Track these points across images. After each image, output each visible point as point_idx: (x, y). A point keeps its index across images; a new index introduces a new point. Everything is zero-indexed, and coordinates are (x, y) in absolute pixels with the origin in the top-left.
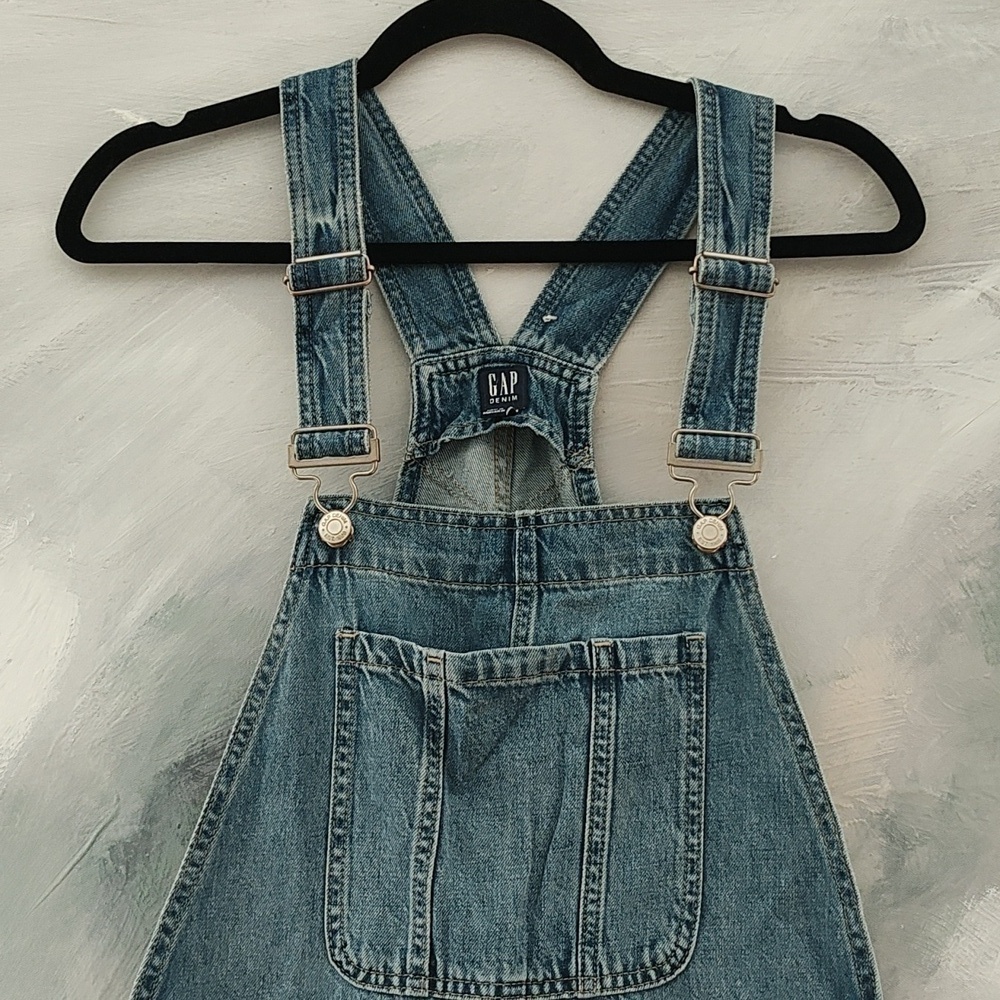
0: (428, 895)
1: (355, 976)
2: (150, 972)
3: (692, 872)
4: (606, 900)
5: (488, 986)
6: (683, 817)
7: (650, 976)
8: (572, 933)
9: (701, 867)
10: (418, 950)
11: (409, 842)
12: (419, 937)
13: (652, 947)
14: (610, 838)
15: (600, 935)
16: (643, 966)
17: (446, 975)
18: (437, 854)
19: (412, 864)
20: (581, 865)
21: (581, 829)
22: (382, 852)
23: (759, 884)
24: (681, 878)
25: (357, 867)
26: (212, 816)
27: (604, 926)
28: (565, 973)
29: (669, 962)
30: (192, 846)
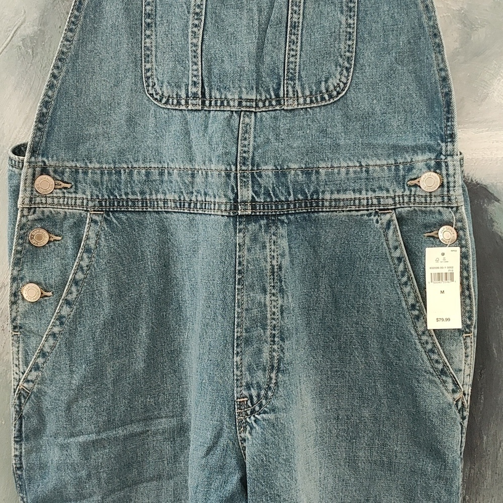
0: (199, 51)
1: (161, 101)
2: (47, 99)
3: (349, 39)
4: (300, 56)
5: (234, 101)
6: (345, 8)
7: (325, 98)
8: (281, 73)
9: (355, 37)
10: (195, 84)
11: (187, 22)
12: (195, 76)
13: (326, 81)
14: (303, 19)
15: (297, 74)
16: (321, 92)
17: (211, 97)
18: (204, 29)
19: (190, 34)
20: (286, 35)
21: (286, 15)
22: (173, 31)
23: (388, 45)
24: (343, 43)
25: (159, 40)
26: (76, 13)
27: (299, 70)
28: (277, 95)
29: (335, 90)
30: (66, 30)
